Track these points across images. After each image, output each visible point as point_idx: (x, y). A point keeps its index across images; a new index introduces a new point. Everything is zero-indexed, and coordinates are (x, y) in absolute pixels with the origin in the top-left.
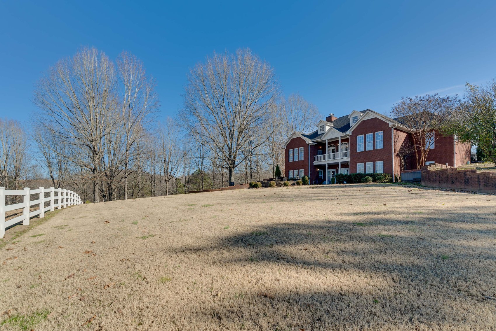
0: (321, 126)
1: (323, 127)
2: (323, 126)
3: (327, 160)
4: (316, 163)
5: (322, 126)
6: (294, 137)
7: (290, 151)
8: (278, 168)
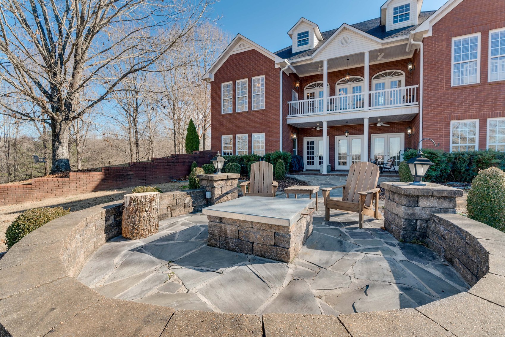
0: (299, 35)
1: (307, 36)
2: (307, 32)
3: (325, 112)
4: (295, 119)
5: (303, 33)
6: (237, 50)
7: (226, 86)
8: (192, 129)
